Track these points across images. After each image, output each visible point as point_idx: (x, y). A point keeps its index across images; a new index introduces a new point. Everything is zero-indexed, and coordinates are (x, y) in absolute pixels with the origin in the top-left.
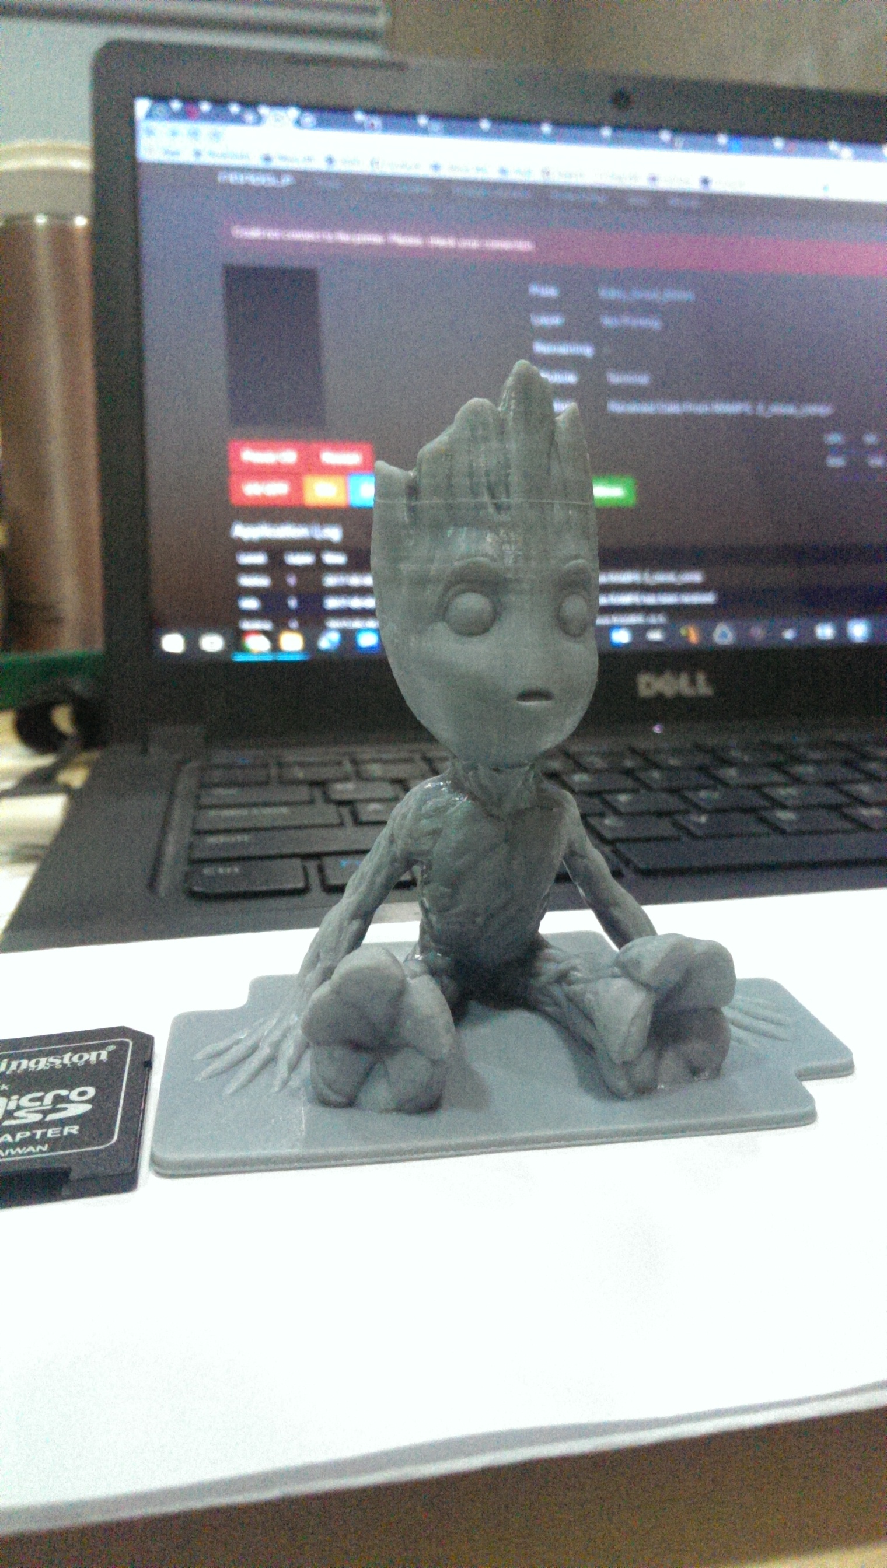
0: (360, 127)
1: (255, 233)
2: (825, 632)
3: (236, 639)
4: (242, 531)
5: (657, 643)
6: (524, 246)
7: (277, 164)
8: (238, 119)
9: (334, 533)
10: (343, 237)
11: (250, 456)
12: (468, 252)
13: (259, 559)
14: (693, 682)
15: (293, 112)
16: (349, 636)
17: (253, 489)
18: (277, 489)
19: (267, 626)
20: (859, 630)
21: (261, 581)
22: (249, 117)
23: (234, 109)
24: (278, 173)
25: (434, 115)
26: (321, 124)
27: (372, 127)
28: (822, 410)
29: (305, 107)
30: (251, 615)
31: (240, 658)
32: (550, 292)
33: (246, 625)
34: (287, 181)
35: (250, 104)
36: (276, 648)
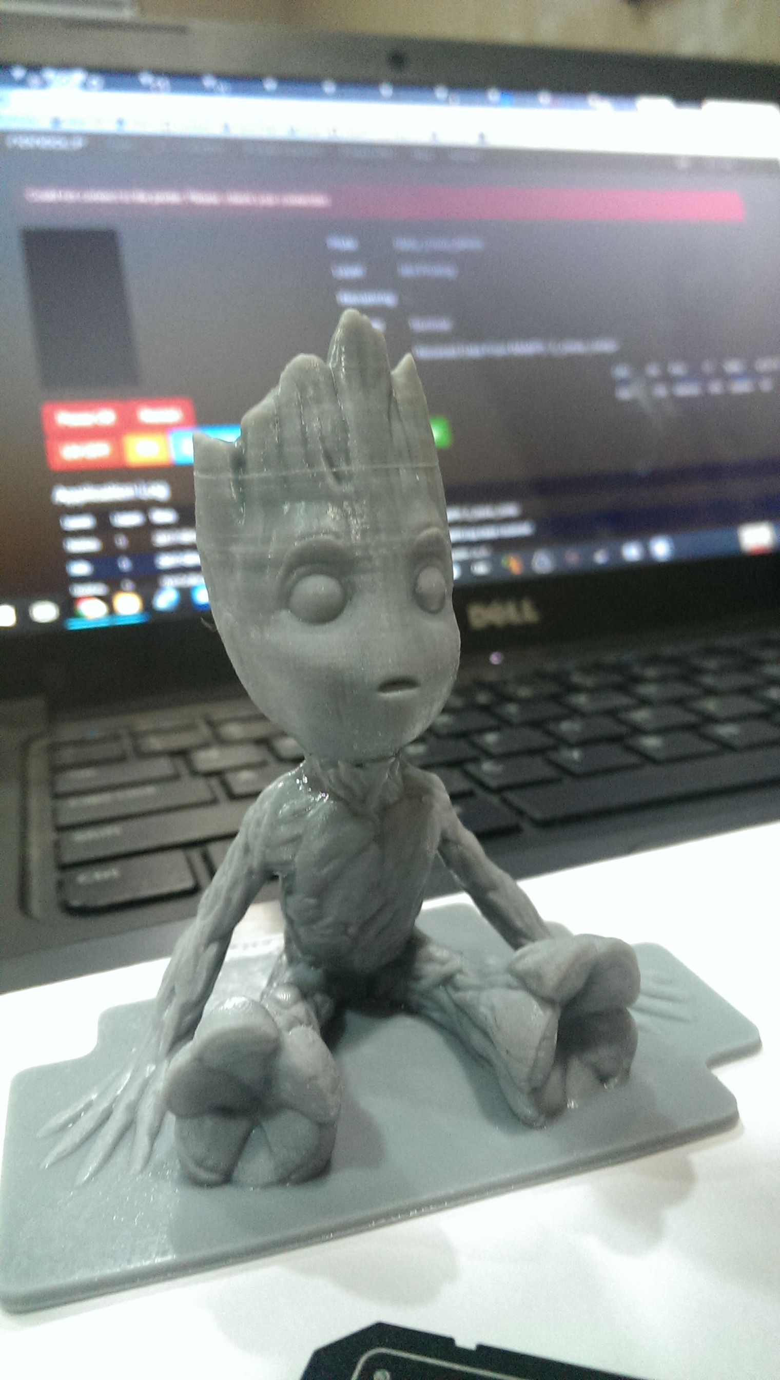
0: (146, 88)
1: (50, 196)
2: (632, 552)
3: (68, 607)
4: (64, 496)
5: (482, 577)
6: (318, 200)
7: (66, 127)
8: (23, 83)
9: (160, 491)
10: (141, 197)
11: (66, 418)
12: (265, 209)
13: (85, 522)
14: (519, 609)
15: (78, 76)
16: (185, 594)
17: (72, 453)
18: (98, 451)
19: (99, 589)
20: (661, 548)
21: (91, 545)
22: (34, 80)
23: (18, 73)
24: (69, 136)
25: (220, 76)
26: (109, 86)
27: (157, 89)
28: (606, 346)
29: (91, 70)
30: (82, 580)
31: (75, 625)
32: (347, 244)
33: (79, 590)
34: (78, 144)
35: (34, 68)
36: (112, 611)
